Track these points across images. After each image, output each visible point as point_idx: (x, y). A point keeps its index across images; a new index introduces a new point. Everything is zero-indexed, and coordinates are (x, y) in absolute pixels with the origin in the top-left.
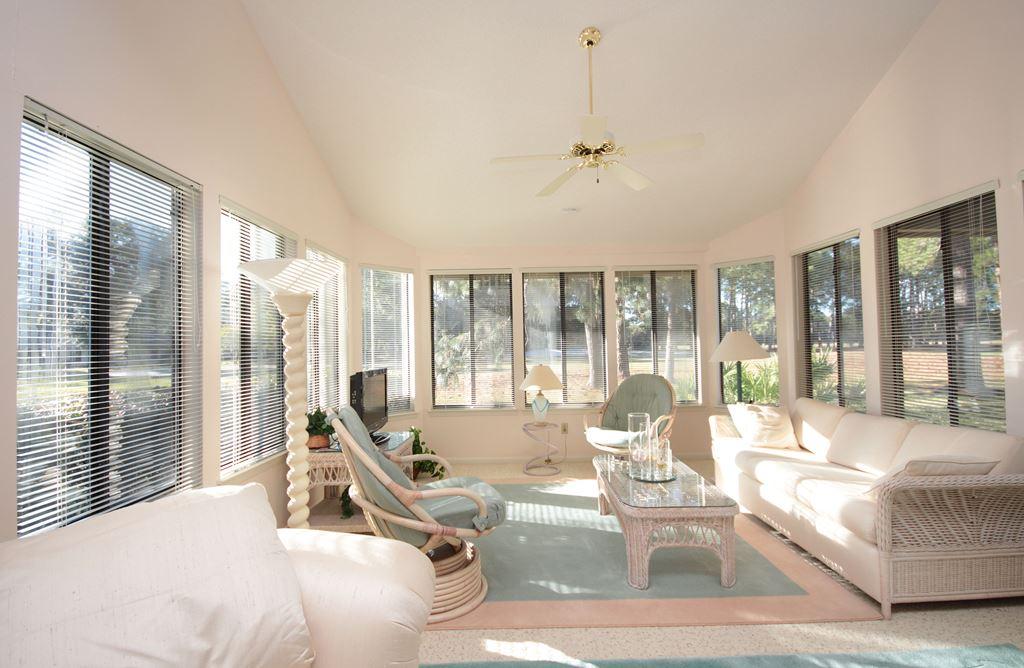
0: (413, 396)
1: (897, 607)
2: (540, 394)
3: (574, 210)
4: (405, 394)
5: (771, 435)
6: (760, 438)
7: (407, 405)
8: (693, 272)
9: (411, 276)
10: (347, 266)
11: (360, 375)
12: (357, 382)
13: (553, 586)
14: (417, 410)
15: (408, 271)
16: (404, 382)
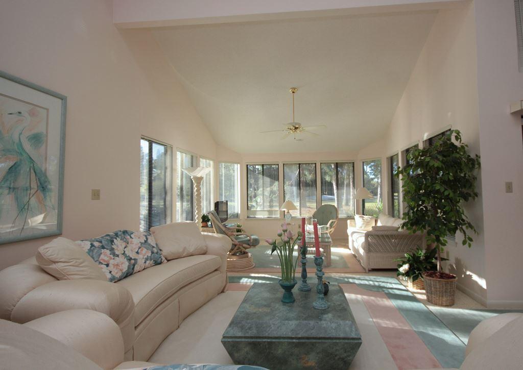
0: (239, 212)
1: (369, 271)
2: (288, 212)
3: (300, 140)
4: (236, 211)
5: (365, 226)
6: (361, 227)
7: (237, 216)
8: (353, 163)
9: (239, 165)
10: (214, 163)
11: (218, 202)
12: (217, 205)
13: (275, 266)
14: (241, 218)
15: (238, 163)
16: (235, 206)
